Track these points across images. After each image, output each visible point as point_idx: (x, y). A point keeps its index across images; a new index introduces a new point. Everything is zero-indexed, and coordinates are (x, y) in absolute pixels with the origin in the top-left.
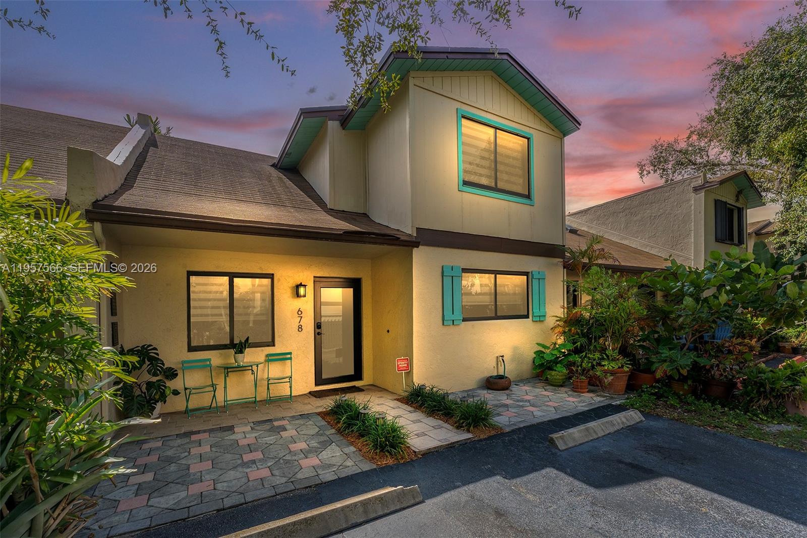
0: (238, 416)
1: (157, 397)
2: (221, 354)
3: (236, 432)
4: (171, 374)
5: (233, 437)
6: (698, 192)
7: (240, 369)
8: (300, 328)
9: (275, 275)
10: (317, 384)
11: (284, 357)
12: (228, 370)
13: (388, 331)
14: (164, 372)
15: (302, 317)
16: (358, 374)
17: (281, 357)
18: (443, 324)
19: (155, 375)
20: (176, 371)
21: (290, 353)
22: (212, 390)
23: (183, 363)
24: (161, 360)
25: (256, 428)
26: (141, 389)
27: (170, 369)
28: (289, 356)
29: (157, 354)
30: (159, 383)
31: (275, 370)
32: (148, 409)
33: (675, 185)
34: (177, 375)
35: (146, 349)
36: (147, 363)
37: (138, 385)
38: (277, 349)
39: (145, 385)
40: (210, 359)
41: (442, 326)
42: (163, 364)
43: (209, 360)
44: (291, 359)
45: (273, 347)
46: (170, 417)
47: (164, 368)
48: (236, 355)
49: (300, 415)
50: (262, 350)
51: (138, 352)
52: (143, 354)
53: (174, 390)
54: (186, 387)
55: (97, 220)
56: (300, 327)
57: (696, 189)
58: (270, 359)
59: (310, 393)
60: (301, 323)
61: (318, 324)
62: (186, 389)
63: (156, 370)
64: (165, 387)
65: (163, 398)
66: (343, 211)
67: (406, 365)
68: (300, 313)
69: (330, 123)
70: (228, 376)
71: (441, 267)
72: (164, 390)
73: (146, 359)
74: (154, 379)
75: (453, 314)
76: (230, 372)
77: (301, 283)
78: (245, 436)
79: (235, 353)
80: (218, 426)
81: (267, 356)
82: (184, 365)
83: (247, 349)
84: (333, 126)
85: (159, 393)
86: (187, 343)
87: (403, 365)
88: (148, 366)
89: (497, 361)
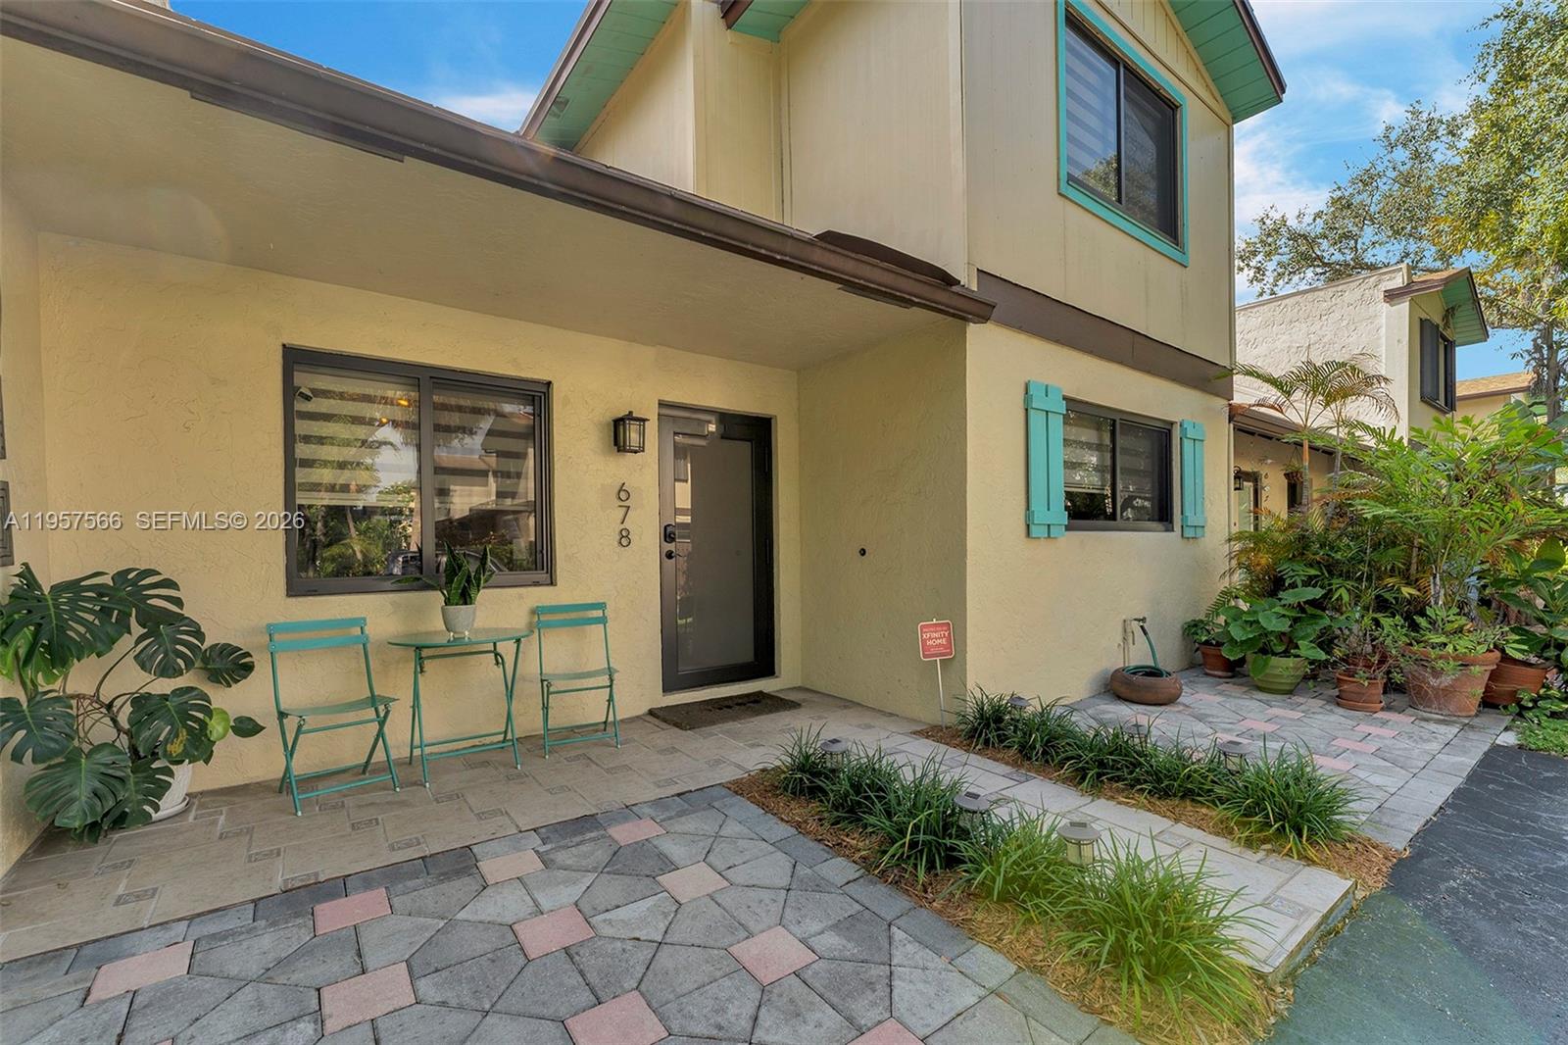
0: (471, 800)
1: (176, 748)
3: (491, 882)
4: (231, 665)
5: (487, 908)
6: (1396, 301)
7: (457, 651)
8: (624, 538)
9: (555, 386)
10: (668, 688)
11: (584, 616)
12: (420, 652)
13: (863, 552)
14: (205, 660)
15: (629, 507)
16: (763, 663)
17: (574, 615)
18: (1028, 534)
19: (167, 670)
20: (248, 654)
21: (602, 606)
22: (374, 716)
23: (271, 631)
24: (192, 623)
25: (561, 857)
26: (114, 721)
27: (226, 650)
28: (598, 613)
29: (178, 602)
30: (186, 697)
31: (557, 653)
32: (137, 792)
33: (1345, 286)
34: (249, 668)
35: (134, 583)
36: (137, 630)
37: (102, 705)
38: (563, 593)
39: (128, 709)
40: (364, 619)
41: (1025, 540)
42: (199, 634)
43: (361, 623)
44: (603, 620)
45: (552, 588)
46: (225, 809)
47: (203, 648)
48: (451, 608)
49: (679, 795)
50: (521, 597)
51: (101, 595)
52: (121, 601)
53: (240, 720)
54: (283, 707)
56: (624, 534)
57: (1391, 296)
58: (541, 620)
59: (651, 713)
60: (626, 525)
61: (669, 529)
62: (282, 715)
63: (172, 655)
64: (208, 712)
65: (200, 747)
67: (944, 641)
68: (623, 495)
70: (422, 671)
71: (1023, 386)
72: (203, 725)
73: (133, 620)
74: (164, 686)
75: (1049, 509)
76: (429, 658)
77: (631, 412)
78: (536, 904)
79: (448, 602)
80: (413, 853)
81: (534, 612)
82: (276, 637)
83: (482, 591)
85: (184, 734)
86: (283, 569)
87: (939, 641)
88: (138, 642)
89: (1125, 631)
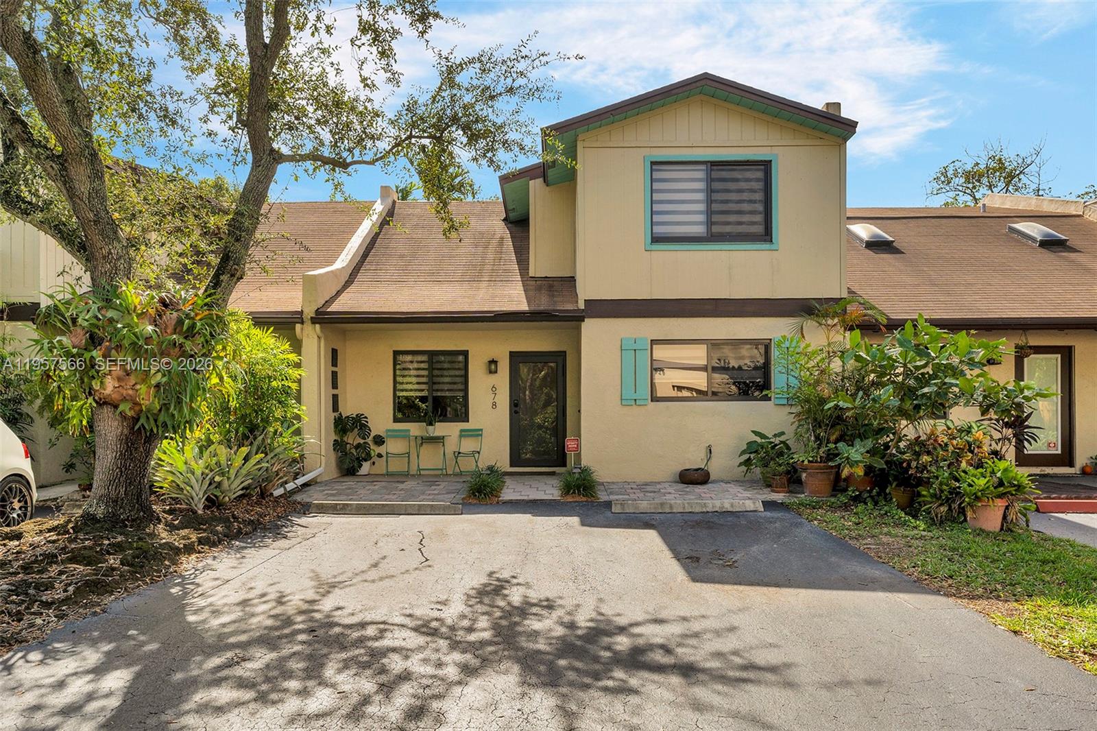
2: (420, 426)
4: (379, 440)
8: (494, 405)
9: (470, 352)
10: (511, 465)
11: (477, 434)
12: (422, 441)
14: (373, 439)
15: (496, 394)
17: (473, 433)
18: (622, 404)
19: (363, 438)
20: (384, 438)
21: (481, 430)
23: (387, 431)
24: (370, 428)
27: (378, 436)
28: (480, 433)
29: (368, 423)
30: (365, 444)
31: (468, 445)
34: (384, 442)
35: (358, 417)
36: (359, 428)
38: (471, 424)
42: (372, 431)
43: (409, 430)
44: (481, 435)
45: (467, 422)
47: (373, 435)
48: (428, 427)
50: (458, 425)
51: (353, 419)
52: (356, 421)
53: (378, 453)
54: (388, 452)
55: (317, 323)
58: (464, 434)
60: (495, 400)
61: (515, 402)
62: (388, 454)
63: (365, 435)
64: (370, 449)
66: (546, 277)
68: (494, 389)
69: (532, 183)
71: (620, 340)
72: (369, 452)
73: (358, 425)
75: (635, 393)
76: (425, 442)
77: (494, 359)
79: (427, 425)
81: (462, 431)
82: (390, 433)
84: (536, 185)
86: (393, 414)
88: (359, 431)
